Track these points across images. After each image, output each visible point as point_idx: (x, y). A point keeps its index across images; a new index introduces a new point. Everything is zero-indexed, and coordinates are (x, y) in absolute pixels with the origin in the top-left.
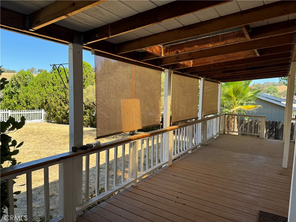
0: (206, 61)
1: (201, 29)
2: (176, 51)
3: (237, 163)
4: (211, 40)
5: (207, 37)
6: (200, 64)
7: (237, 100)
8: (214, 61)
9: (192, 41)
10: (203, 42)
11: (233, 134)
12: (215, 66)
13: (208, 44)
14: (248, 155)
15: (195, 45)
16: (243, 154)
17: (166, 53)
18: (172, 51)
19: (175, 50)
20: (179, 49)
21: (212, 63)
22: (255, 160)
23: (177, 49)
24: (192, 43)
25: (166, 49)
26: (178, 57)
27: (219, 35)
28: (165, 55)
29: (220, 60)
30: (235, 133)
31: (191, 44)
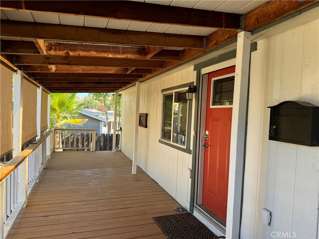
0: (73, 68)
1: (126, 37)
2: (66, 51)
3: (96, 181)
4: (111, 50)
5: (107, 45)
6: (66, 71)
7: (61, 112)
8: (83, 71)
9: (88, 45)
10: (102, 49)
11: (58, 151)
12: (74, 75)
13: (108, 54)
14: (97, 170)
15: (92, 50)
16: (92, 170)
17: (50, 52)
18: (60, 51)
19: (64, 50)
20: (71, 50)
21: (80, 72)
22: (108, 173)
23: (67, 49)
24: (88, 47)
25: (49, 45)
26: (48, 58)
27: (119, 47)
28: (48, 53)
29: (90, 70)
30: (60, 149)
31: (87, 49)
